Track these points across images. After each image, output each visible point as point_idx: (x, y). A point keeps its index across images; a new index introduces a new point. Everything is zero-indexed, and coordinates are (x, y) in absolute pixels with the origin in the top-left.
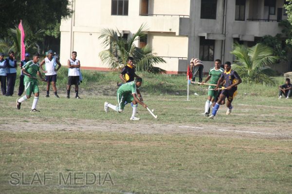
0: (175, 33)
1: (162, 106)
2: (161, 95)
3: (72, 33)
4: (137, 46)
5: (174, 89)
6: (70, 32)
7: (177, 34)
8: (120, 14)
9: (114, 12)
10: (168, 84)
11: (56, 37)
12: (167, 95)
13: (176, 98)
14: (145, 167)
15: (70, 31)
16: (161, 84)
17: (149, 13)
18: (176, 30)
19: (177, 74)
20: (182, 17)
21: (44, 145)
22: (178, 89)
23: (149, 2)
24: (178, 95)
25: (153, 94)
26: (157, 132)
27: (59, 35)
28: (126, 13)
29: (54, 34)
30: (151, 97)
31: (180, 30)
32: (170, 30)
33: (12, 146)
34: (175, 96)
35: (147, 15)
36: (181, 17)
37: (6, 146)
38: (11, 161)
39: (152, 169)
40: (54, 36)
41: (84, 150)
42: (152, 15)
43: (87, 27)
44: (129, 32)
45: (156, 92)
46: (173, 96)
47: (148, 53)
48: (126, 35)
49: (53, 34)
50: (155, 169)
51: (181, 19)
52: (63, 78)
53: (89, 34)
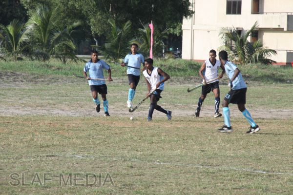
0: (283, 29)
1: (275, 93)
2: (274, 83)
3: (193, 31)
4: (249, 41)
5: (285, 78)
6: (191, 31)
7: (285, 29)
8: (234, 13)
9: (229, 12)
10: (280, 73)
11: (178, 35)
12: (279, 84)
13: (288, 86)
14: (270, 148)
15: (191, 29)
16: (273, 74)
17: (260, 12)
18: (284, 26)
19: (285, 64)
20: (290, 14)
21: (178, 129)
22: (289, 78)
23: (260, 2)
24: (288, 83)
25: (266, 83)
26: (274, 117)
27: (181, 33)
28: (239, 12)
29: (177, 32)
30: (264, 85)
31: (288, 26)
32: (279, 26)
33: (151, 130)
34: (286, 85)
35: (258, 14)
36: (288, 14)
37: (147, 130)
38: (153, 142)
39: (276, 150)
40: (176, 34)
41: (213, 133)
42: (262, 13)
43: (205, 25)
44: (242, 28)
45: (269, 81)
46: (284, 85)
47: (260, 47)
48: (239, 32)
49: (175, 32)
50: (279, 150)
51: (288, 16)
52: (187, 70)
53: (207, 31)
